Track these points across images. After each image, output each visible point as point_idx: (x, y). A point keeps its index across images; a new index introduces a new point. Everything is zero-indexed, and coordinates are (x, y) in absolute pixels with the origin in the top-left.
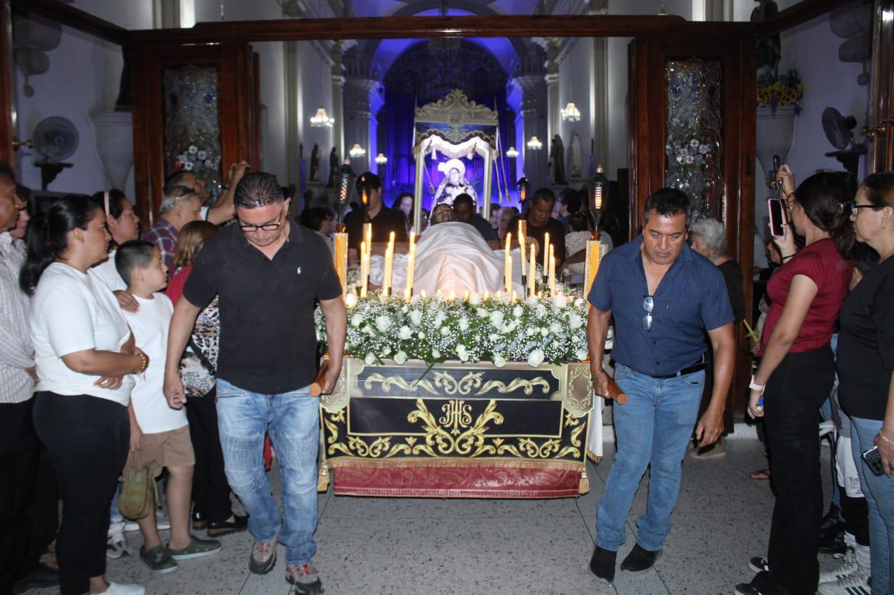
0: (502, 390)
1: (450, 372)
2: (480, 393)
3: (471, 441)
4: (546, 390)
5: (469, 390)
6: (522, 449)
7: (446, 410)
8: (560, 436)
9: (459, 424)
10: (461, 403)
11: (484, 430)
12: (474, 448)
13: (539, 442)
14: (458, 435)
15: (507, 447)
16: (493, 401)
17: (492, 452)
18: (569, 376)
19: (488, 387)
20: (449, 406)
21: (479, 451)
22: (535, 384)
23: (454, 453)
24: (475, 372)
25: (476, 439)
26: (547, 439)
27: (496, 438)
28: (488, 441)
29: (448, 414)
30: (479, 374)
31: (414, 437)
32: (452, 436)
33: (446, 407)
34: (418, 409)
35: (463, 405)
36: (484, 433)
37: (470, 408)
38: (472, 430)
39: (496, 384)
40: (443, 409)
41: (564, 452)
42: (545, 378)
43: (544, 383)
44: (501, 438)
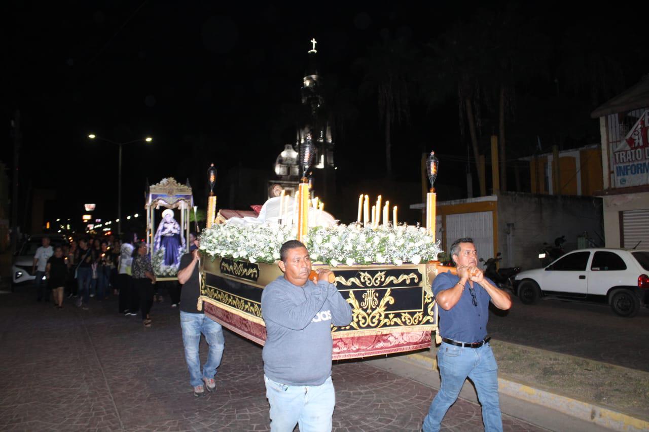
0: (395, 282)
1: (369, 272)
2: (384, 285)
3: (377, 317)
4: (416, 281)
5: (379, 283)
6: (403, 320)
7: (365, 297)
8: (422, 310)
9: (371, 306)
10: (373, 291)
11: (384, 309)
12: (379, 321)
13: (412, 314)
14: (371, 313)
15: (395, 320)
16: (389, 289)
17: (388, 324)
18: (426, 272)
19: (388, 280)
20: (366, 294)
21: (382, 323)
22: (411, 277)
23: (369, 327)
24: (381, 271)
25: (380, 315)
26: (416, 313)
27: (390, 314)
28: (387, 316)
29: (365, 300)
30: (384, 273)
32: (367, 314)
33: (365, 295)
34: (350, 297)
35: (374, 293)
36: (385, 311)
37: (377, 295)
38: (378, 309)
39: (392, 278)
40: (363, 296)
41: (425, 320)
42: (415, 274)
43: (415, 276)
44: (393, 314)
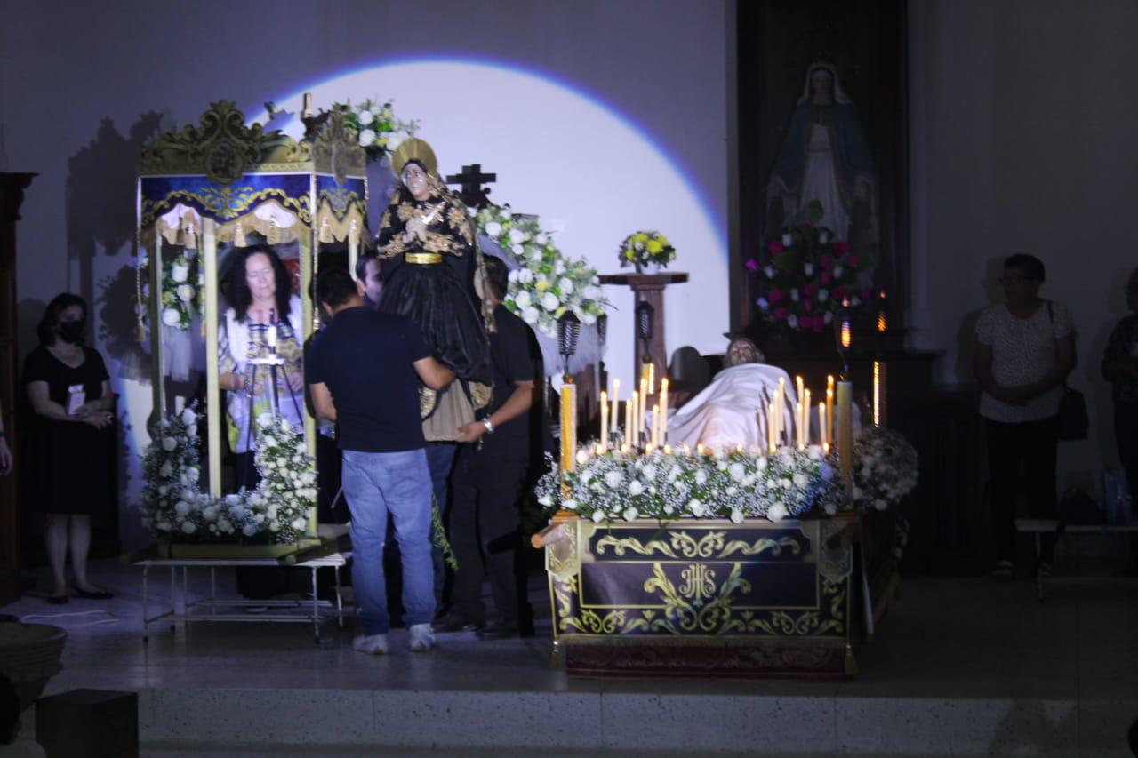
0: (747, 551)
1: (689, 532)
2: (722, 555)
3: (716, 614)
4: (795, 551)
5: (710, 552)
6: (775, 624)
7: (687, 577)
8: (818, 607)
9: (702, 594)
10: (704, 567)
11: (729, 601)
12: (720, 622)
13: (795, 615)
14: (702, 607)
15: (758, 623)
16: (738, 565)
17: (742, 629)
18: (821, 534)
19: (732, 547)
20: (689, 571)
21: (726, 627)
22: (783, 544)
23: (698, 631)
24: (716, 531)
25: (722, 612)
26: (804, 612)
27: (744, 611)
28: (735, 615)
29: (688, 581)
30: (721, 535)
31: (652, 610)
32: (695, 607)
33: (686, 573)
34: (655, 576)
35: (705, 570)
36: (731, 604)
37: (713, 574)
38: (716, 601)
39: (739, 544)
40: (683, 576)
41: (825, 626)
42: (795, 538)
43: (794, 543)
44: (750, 611)
